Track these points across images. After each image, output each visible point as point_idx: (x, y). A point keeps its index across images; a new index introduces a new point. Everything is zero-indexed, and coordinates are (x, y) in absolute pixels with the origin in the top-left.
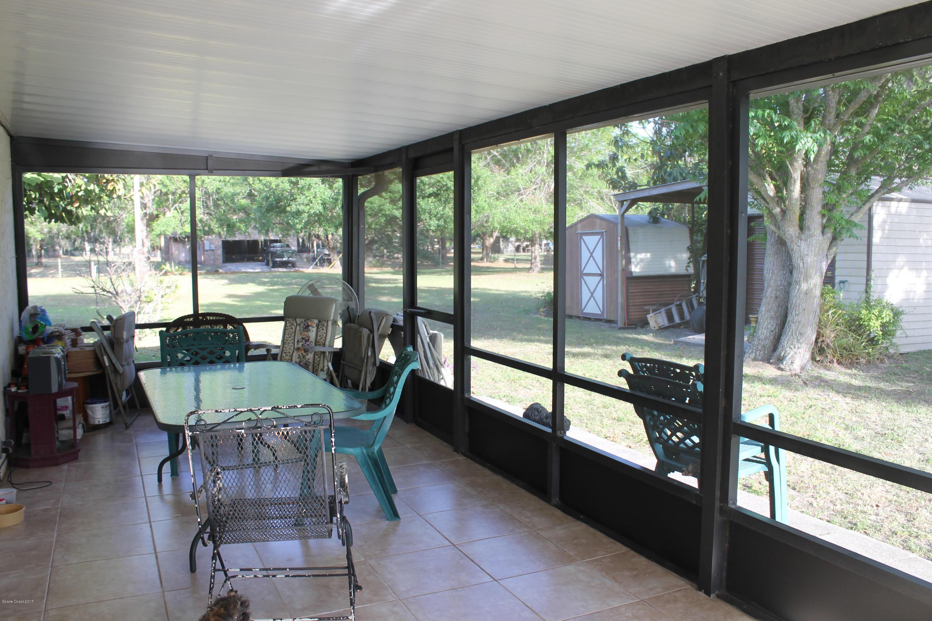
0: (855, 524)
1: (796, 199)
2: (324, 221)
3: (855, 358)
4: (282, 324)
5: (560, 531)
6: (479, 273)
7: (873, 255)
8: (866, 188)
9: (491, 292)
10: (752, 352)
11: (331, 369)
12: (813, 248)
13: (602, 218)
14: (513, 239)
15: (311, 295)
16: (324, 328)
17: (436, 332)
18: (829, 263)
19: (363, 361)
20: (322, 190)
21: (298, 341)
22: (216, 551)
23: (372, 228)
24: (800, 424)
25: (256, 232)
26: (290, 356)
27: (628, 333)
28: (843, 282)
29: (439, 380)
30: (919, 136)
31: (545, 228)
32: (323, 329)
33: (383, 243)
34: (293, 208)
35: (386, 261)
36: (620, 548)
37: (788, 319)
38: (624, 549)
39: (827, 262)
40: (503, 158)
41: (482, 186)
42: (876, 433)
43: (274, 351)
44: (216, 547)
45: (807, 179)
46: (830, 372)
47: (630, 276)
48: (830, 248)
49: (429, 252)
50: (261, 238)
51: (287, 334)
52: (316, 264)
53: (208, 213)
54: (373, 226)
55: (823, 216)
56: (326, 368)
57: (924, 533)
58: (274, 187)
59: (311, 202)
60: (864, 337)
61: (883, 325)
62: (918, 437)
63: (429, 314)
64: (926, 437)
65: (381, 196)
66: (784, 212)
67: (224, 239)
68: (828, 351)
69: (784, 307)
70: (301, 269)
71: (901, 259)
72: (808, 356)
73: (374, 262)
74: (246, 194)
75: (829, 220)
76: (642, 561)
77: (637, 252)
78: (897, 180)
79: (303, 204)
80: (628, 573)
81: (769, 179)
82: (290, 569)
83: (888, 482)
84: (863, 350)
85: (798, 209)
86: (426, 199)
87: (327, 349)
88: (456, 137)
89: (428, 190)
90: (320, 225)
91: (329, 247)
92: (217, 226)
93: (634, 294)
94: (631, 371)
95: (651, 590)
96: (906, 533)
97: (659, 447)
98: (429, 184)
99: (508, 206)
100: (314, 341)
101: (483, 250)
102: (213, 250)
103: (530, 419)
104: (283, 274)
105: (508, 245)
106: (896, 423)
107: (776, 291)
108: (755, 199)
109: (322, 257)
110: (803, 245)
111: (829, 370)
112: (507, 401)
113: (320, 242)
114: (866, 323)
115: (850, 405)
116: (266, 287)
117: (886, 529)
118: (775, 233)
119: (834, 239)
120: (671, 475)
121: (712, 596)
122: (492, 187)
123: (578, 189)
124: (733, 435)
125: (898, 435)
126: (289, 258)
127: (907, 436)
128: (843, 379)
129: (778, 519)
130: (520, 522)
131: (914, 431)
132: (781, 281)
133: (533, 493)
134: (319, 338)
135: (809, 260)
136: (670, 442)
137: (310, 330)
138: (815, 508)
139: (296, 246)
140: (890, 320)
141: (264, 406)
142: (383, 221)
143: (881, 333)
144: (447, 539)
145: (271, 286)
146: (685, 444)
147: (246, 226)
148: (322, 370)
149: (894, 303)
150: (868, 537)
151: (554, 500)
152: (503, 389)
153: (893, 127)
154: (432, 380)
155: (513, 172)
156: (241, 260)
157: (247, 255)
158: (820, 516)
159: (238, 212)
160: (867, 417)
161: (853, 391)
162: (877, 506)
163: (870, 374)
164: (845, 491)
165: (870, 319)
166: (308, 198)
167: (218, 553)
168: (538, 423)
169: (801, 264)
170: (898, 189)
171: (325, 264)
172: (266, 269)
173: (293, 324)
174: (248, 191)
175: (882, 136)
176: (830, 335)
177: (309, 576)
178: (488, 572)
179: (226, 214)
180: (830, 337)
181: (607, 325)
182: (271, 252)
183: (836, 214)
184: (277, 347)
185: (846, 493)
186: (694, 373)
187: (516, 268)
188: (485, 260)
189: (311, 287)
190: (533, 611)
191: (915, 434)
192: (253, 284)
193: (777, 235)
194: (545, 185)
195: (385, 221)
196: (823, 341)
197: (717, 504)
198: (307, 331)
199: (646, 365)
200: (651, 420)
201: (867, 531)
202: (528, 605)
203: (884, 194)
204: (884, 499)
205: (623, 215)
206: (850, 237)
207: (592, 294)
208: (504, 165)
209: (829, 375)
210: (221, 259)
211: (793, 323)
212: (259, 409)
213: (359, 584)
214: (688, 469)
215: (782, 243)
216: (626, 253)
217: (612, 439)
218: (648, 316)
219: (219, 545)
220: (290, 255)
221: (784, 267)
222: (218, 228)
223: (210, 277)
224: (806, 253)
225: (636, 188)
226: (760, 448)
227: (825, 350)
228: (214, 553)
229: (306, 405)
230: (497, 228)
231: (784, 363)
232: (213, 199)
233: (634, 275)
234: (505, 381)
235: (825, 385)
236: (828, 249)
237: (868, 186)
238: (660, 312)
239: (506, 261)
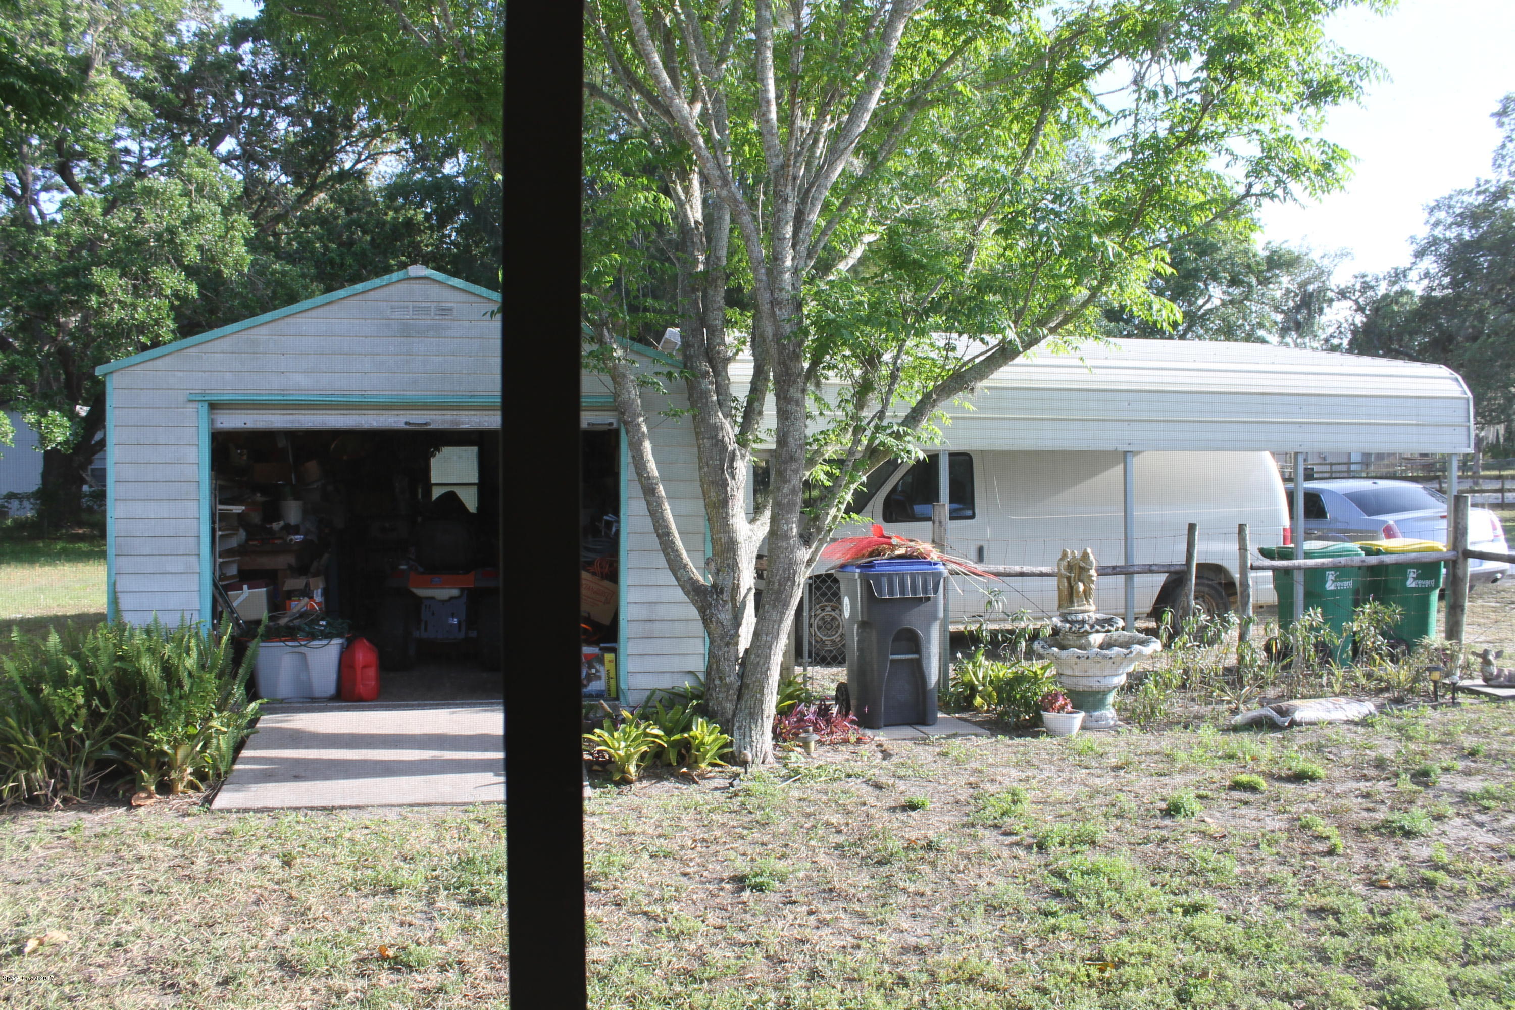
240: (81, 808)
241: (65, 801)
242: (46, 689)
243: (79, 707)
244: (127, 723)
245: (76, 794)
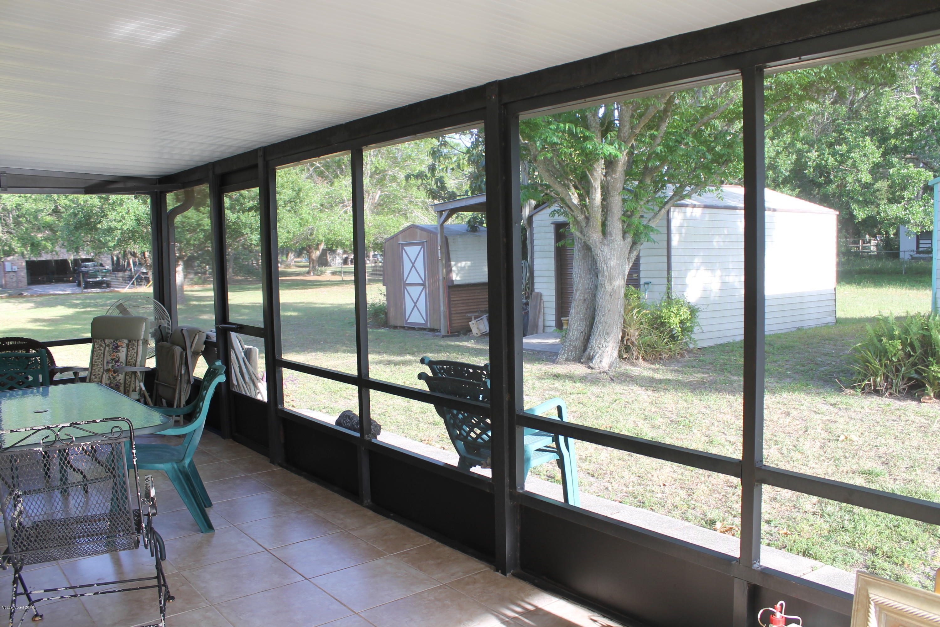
0: (643, 503)
1: (597, 207)
2: (139, 238)
3: (658, 354)
4: (89, 346)
5: (371, 530)
6: (306, 287)
7: (672, 257)
8: (663, 195)
9: (317, 306)
10: (564, 353)
11: (144, 388)
12: (615, 252)
13: (422, 229)
14: (340, 251)
15: (121, 315)
16: (134, 347)
17: (251, 347)
18: (630, 266)
19: (177, 379)
20: (135, 206)
21: (108, 363)
22: (17, 575)
23: (190, 244)
24: (604, 417)
25: (65, 250)
26: (99, 378)
27: (450, 341)
28: (647, 283)
29: (256, 395)
30: (703, 148)
31: (371, 240)
32: (133, 349)
33: (205, 259)
34: (104, 225)
35: (208, 278)
36: (426, 541)
37: (596, 320)
38: (430, 541)
39: (629, 265)
40: (327, 169)
41: (304, 198)
42: (671, 421)
43: (82, 374)
44: (17, 571)
45: (608, 188)
46: (636, 368)
47: (451, 285)
48: (630, 252)
49: (254, 266)
50: (71, 257)
51: (95, 356)
52: (133, 284)
53: (7, 232)
54: (192, 242)
55: (624, 222)
56: (138, 388)
57: (700, 505)
58: (82, 203)
59: (124, 218)
60: (666, 333)
61: (681, 322)
62: (707, 422)
63: (241, 329)
64: (713, 422)
65: (198, 211)
66: (587, 219)
67: (28, 259)
68: (634, 348)
69: (592, 309)
70: (116, 289)
71: (697, 260)
72: (616, 354)
73: (195, 279)
74: (51, 211)
75: (629, 226)
76: (446, 550)
77: (457, 261)
78: (688, 188)
79: (115, 220)
80: (432, 562)
81: (573, 189)
82: (98, 585)
83: (675, 464)
84: (664, 346)
85: (600, 216)
86: (247, 213)
87: (138, 369)
88: (260, 153)
89: (248, 204)
90: (135, 241)
91: (147, 265)
92: (19, 245)
93: (456, 302)
94: (430, 374)
95: (453, 574)
96: (686, 505)
97: (461, 444)
98: (249, 198)
99: (332, 218)
100: (124, 362)
101: (310, 262)
102: (15, 272)
103: (342, 426)
104: (96, 294)
105: (336, 257)
106: (689, 411)
107: (584, 294)
108: (562, 207)
109: (139, 276)
110: (606, 250)
111: (635, 366)
112: (327, 412)
113: (137, 260)
114: (667, 321)
115: (651, 397)
116: (78, 310)
117: (669, 505)
118: (581, 240)
119: (634, 243)
120: (473, 469)
121: (508, 575)
122: (315, 199)
123: (402, 200)
124: (517, 426)
125: (689, 422)
126: (103, 277)
127: (697, 421)
128: (647, 373)
129: (571, 502)
130: (333, 524)
131: (704, 417)
132: (589, 284)
133: (347, 497)
134: (129, 358)
135: (613, 263)
136: (469, 438)
137: (119, 351)
138: (610, 491)
139: (111, 265)
140: (687, 317)
141: (62, 423)
142: (202, 236)
143: (680, 329)
144: (261, 545)
145: (83, 308)
146: (483, 439)
147: (52, 244)
148: (134, 391)
149: (690, 301)
150: (653, 513)
151: (366, 501)
152: (324, 401)
153: (679, 139)
154: (249, 394)
155: (336, 184)
156: (49, 281)
157: (56, 276)
158: (614, 498)
159: (42, 229)
160: (665, 407)
161: (654, 385)
162: (664, 485)
163: (671, 368)
164: (638, 475)
165: (670, 317)
166: (121, 214)
167: (20, 578)
168: (350, 429)
169: (605, 268)
170: (689, 196)
171: (143, 283)
172: (77, 290)
173: (101, 346)
174: (53, 208)
175: (671, 147)
176: (633, 333)
177: (119, 591)
178: (300, 572)
179: (28, 231)
180: (634, 335)
181: (431, 333)
182: (82, 272)
183: (635, 220)
184: (85, 369)
185: (639, 476)
186: (485, 373)
187: (343, 281)
188: (312, 274)
189: (121, 308)
190: (341, 603)
191: (704, 419)
192: (63, 307)
193: (583, 241)
194: (369, 196)
195: (204, 236)
196: (628, 339)
197: (507, 490)
198: (116, 352)
199: (443, 367)
200: (451, 418)
201: (653, 508)
202: (337, 598)
203: (676, 201)
204: (670, 479)
205: (442, 225)
206: (648, 241)
207: (415, 304)
208: (327, 177)
209: (635, 371)
210: (25, 280)
211: (600, 323)
212: (57, 426)
213: (171, 595)
214: (486, 463)
215: (587, 248)
216: (446, 262)
217: (426, 442)
218: (470, 323)
219: (21, 568)
220: (103, 274)
221: (590, 271)
222: (20, 247)
223: (13, 300)
224: (609, 257)
225: (455, 198)
226: (551, 438)
227: (630, 348)
228: (15, 578)
229: (105, 419)
230: (322, 241)
231: (594, 362)
232: (13, 216)
233: (455, 283)
234: (326, 393)
235: (630, 380)
236: (629, 253)
237: (664, 193)
238: (481, 319)
239: (334, 273)
240: (898, 399)
241: (891, 394)
242: (884, 340)
243: (899, 350)
244: (925, 362)
245: (896, 392)
